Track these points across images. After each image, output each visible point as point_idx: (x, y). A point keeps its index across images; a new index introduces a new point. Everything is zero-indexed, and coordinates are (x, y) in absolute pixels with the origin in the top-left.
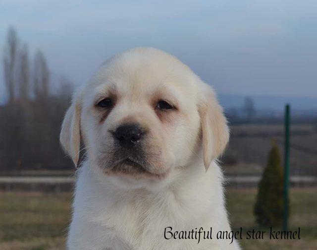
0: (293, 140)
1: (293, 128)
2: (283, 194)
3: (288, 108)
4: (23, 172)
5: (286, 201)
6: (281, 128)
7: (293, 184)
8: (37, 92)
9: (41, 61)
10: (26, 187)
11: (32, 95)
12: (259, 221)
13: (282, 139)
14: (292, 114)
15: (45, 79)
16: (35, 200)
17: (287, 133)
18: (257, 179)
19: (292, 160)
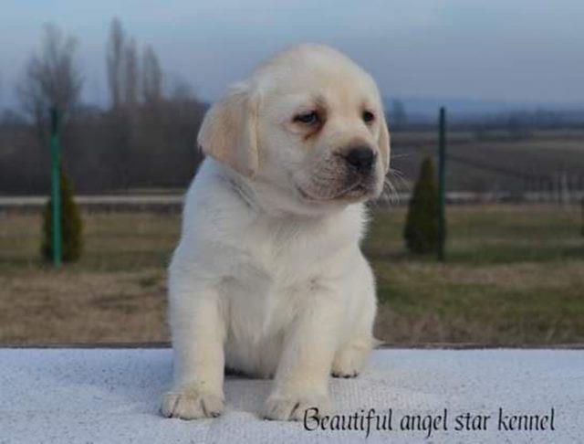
0: (450, 150)
1: (449, 135)
2: (438, 214)
3: (442, 111)
4: (130, 190)
5: (442, 221)
6: (435, 135)
7: (450, 202)
8: (146, 94)
9: (151, 59)
10: (135, 208)
11: (140, 99)
12: (410, 245)
13: (437, 147)
14: (448, 118)
15: (156, 82)
16: (144, 223)
17: (442, 142)
18: (407, 196)
19: (448, 173)
